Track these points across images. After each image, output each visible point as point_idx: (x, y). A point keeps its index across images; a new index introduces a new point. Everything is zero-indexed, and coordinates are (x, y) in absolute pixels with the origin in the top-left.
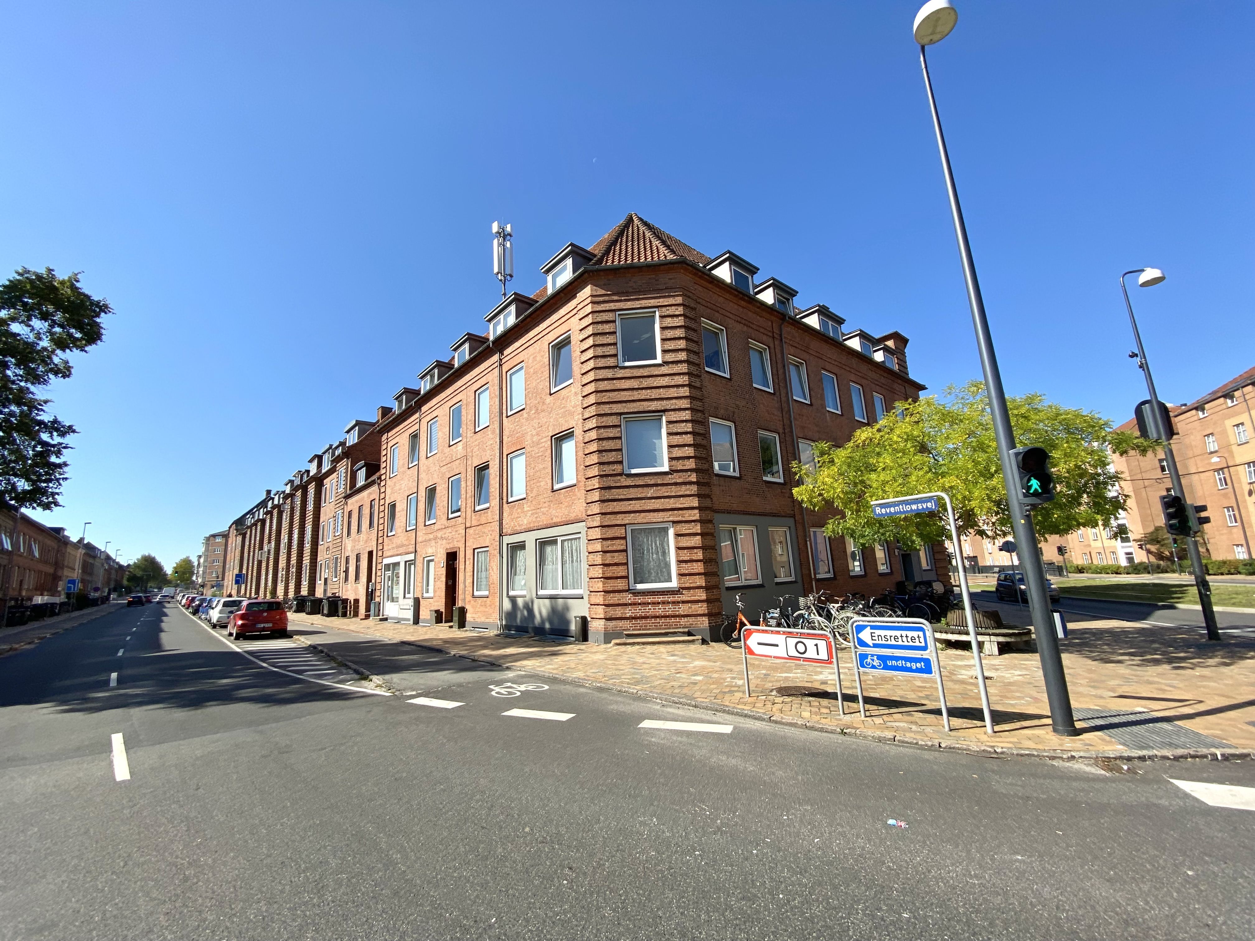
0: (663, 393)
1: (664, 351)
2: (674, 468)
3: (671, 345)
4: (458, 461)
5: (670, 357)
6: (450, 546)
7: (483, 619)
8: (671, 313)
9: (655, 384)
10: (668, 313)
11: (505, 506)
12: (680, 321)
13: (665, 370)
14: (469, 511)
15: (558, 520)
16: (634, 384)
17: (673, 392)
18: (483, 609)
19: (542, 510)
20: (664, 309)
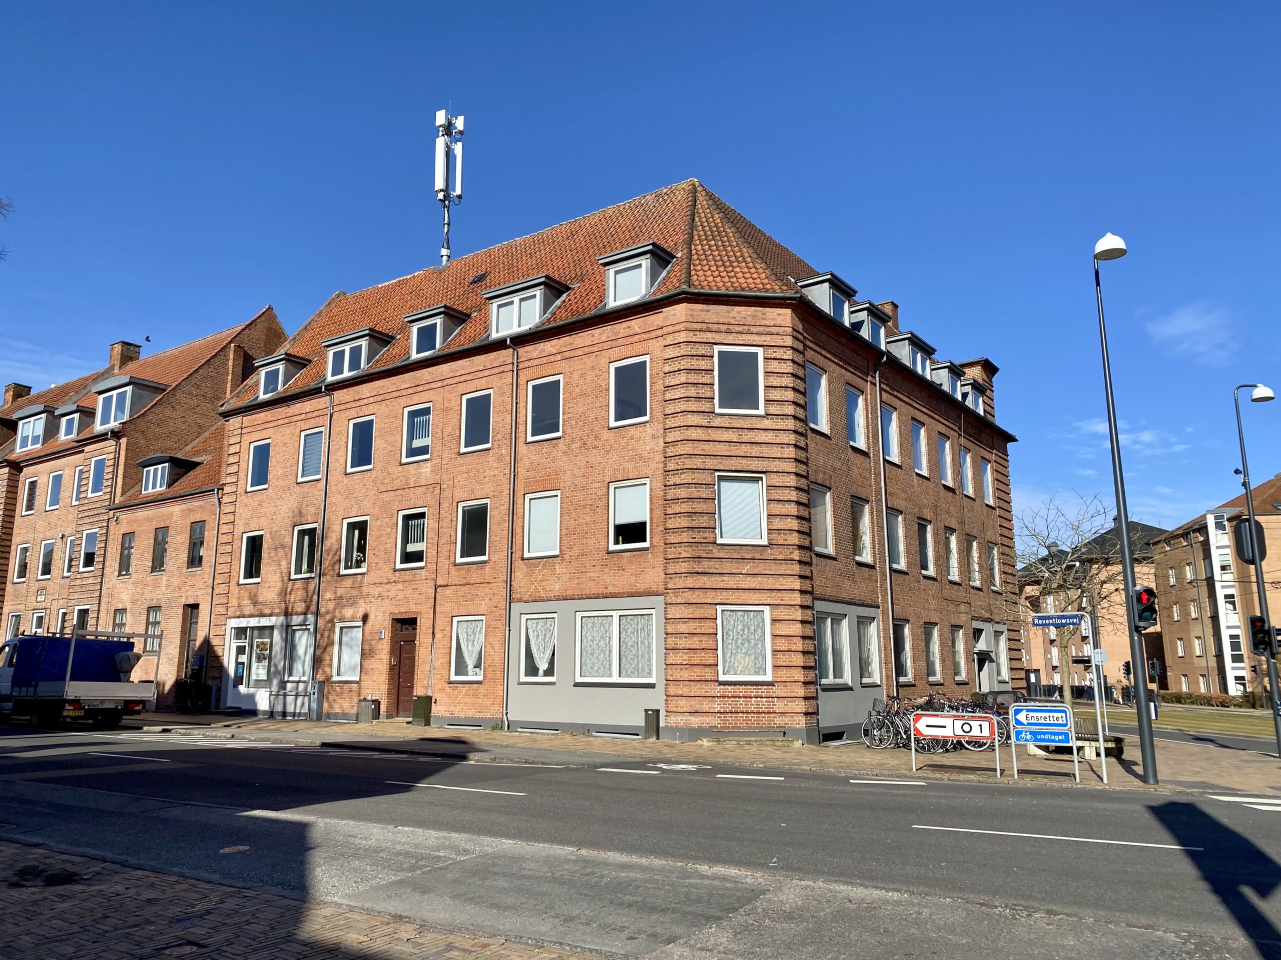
0: (766, 451)
1: (768, 401)
2: (774, 542)
3: (776, 395)
4: (420, 491)
5: (774, 409)
6: (404, 610)
7: (471, 713)
8: (778, 357)
9: (757, 440)
10: (774, 355)
11: (519, 564)
12: (788, 368)
13: (767, 423)
14: (444, 564)
15: (617, 590)
16: (732, 436)
17: (776, 452)
18: (467, 700)
19: (588, 574)
20: (770, 350)
